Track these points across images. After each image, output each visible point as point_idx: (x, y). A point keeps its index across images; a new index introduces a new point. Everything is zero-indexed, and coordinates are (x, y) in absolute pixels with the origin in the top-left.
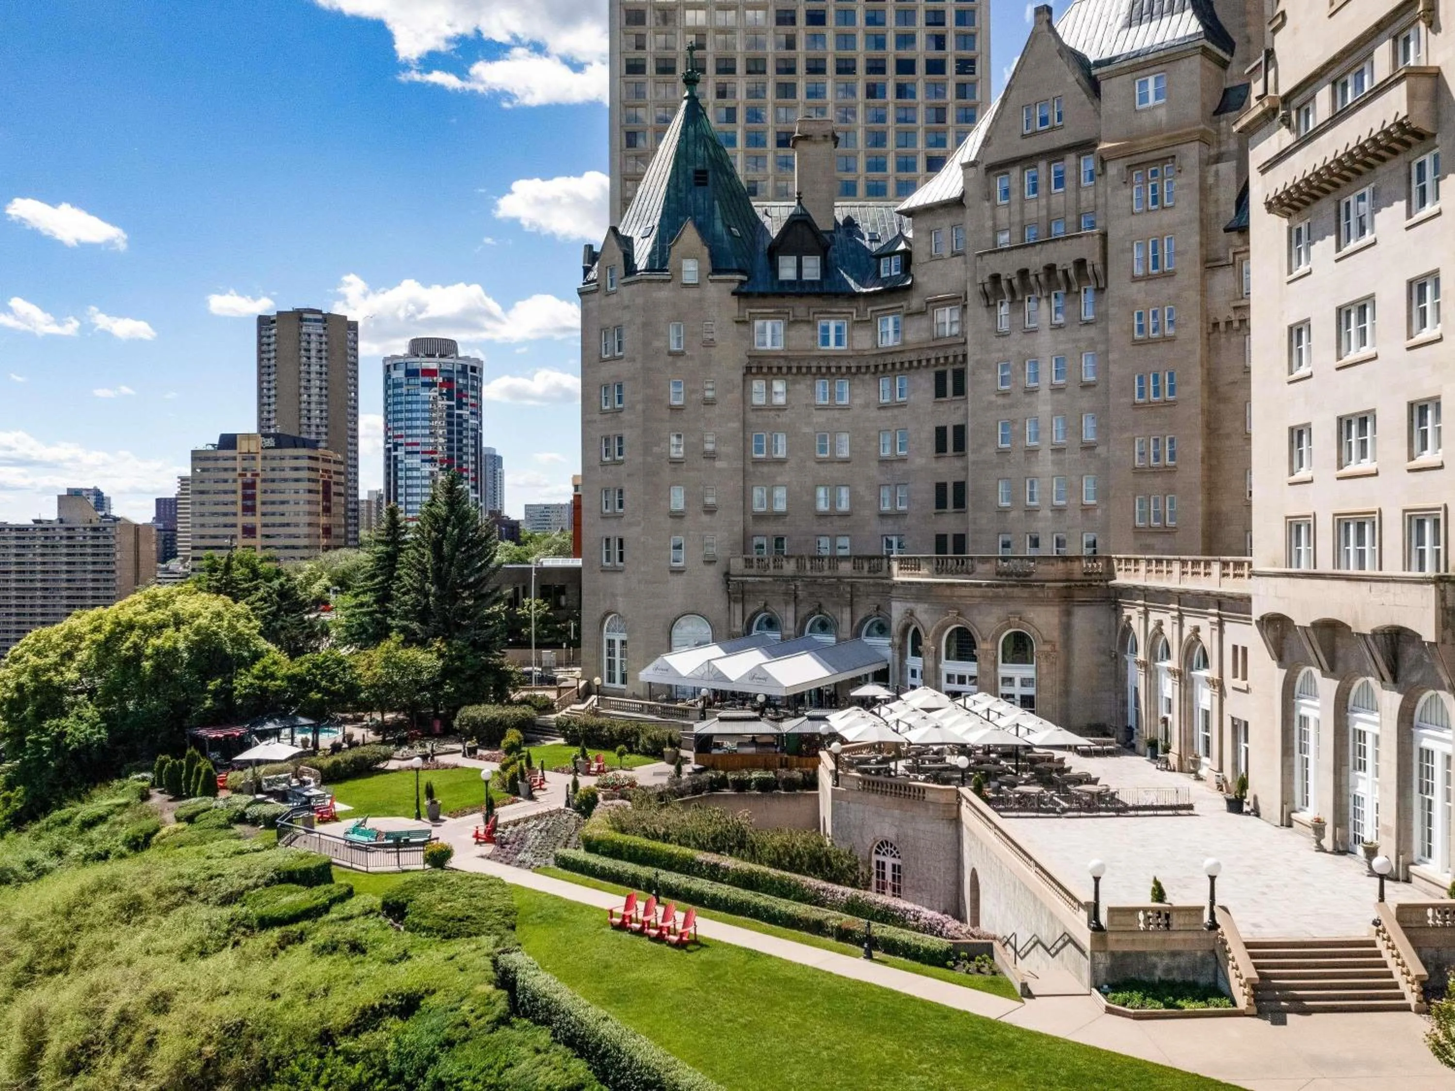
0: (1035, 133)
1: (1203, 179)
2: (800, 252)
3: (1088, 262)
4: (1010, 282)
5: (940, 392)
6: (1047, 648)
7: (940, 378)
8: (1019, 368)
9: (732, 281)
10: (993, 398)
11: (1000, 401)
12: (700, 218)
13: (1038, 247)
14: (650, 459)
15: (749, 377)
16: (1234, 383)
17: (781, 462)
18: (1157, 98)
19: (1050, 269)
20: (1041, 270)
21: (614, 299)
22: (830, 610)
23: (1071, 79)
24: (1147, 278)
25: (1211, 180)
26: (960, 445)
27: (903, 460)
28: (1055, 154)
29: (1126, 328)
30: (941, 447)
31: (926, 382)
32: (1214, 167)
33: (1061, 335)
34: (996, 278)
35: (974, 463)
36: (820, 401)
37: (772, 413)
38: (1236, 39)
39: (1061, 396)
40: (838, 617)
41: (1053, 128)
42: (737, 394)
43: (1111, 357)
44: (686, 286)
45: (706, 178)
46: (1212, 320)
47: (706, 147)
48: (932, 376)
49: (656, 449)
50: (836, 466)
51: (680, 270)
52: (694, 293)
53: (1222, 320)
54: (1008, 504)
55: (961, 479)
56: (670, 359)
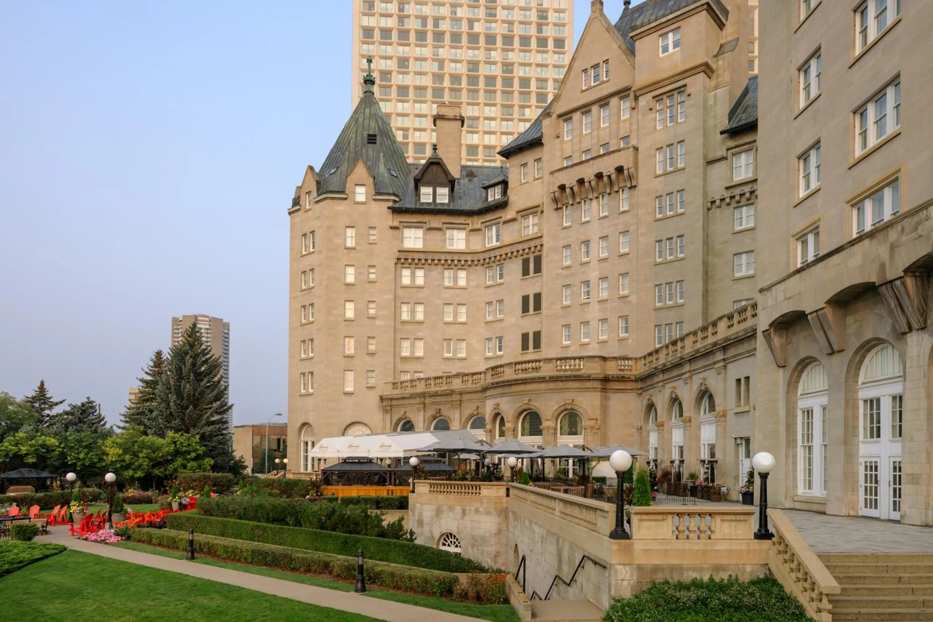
0: (591, 88)
1: (705, 100)
2: (435, 184)
3: (625, 168)
4: (572, 188)
5: (526, 272)
6: (592, 423)
7: (526, 263)
8: (577, 249)
9: (388, 200)
10: (560, 271)
11: (565, 272)
12: (369, 163)
13: (591, 162)
14: (331, 318)
15: (399, 266)
16: (725, 242)
17: (420, 323)
18: (675, 47)
19: (599, 176)
20: (593, 178)
21: (310, 214)
22: (446, 412)
23: (615, 46)
24: (666, 174)
25: (711, 102)
26: (538, 307)
27: (501, 320)
28: (603, 102)
29: (650, 210)
30: (525, 309)
31: (516, 266)
32: (713, 93)
33: (606, 222)
34: (562, 188)
35: (546, 316)
36: (447, 284)
37: (415, 290)
38: (729, 8)
39: (605, 264)
40: (452, 417)
41: (603, 83)
42: (391, 276)
43: (640, 232)
44: (358, 203)
45: (375, 140)
46: (710, 199)
47: (377, 121)
48: (521, 262)
49: (335, 312)
50: (457, 326)
51: (354, 193)
52: (363, 208)
53: (717, 197)
54: (569, 342)
55: (537, 329)
56: (346, 251)
